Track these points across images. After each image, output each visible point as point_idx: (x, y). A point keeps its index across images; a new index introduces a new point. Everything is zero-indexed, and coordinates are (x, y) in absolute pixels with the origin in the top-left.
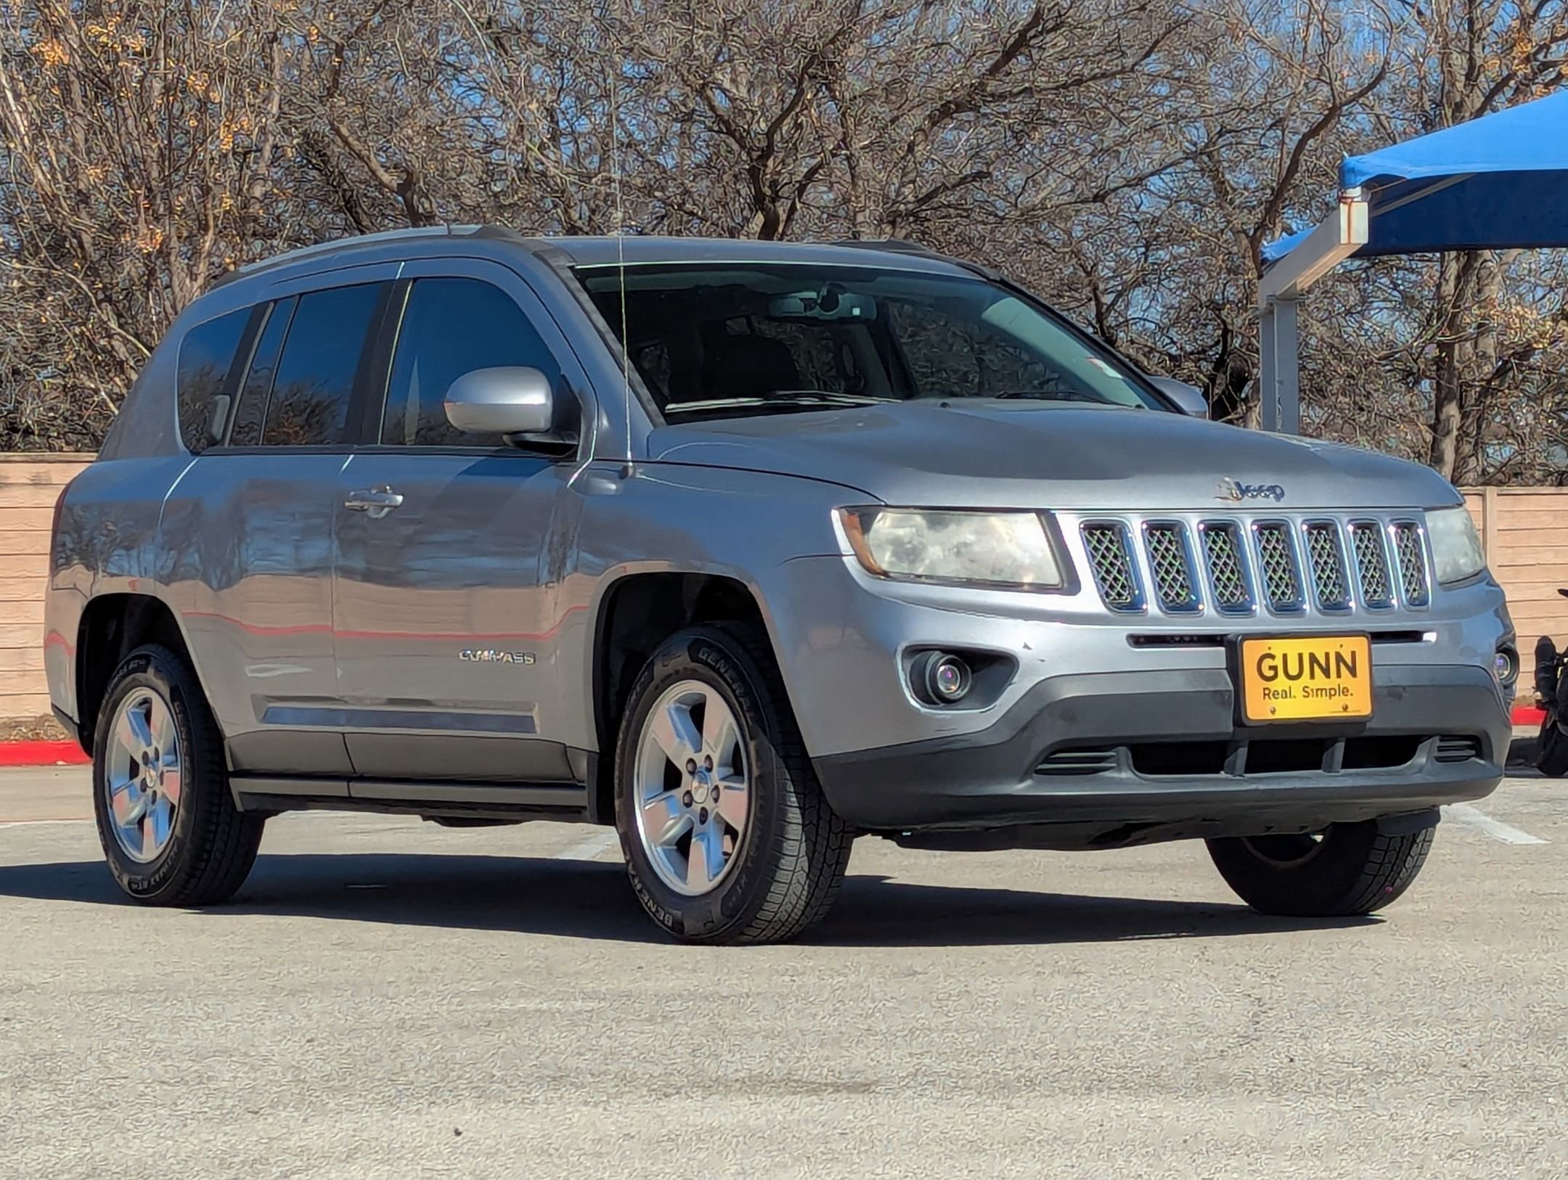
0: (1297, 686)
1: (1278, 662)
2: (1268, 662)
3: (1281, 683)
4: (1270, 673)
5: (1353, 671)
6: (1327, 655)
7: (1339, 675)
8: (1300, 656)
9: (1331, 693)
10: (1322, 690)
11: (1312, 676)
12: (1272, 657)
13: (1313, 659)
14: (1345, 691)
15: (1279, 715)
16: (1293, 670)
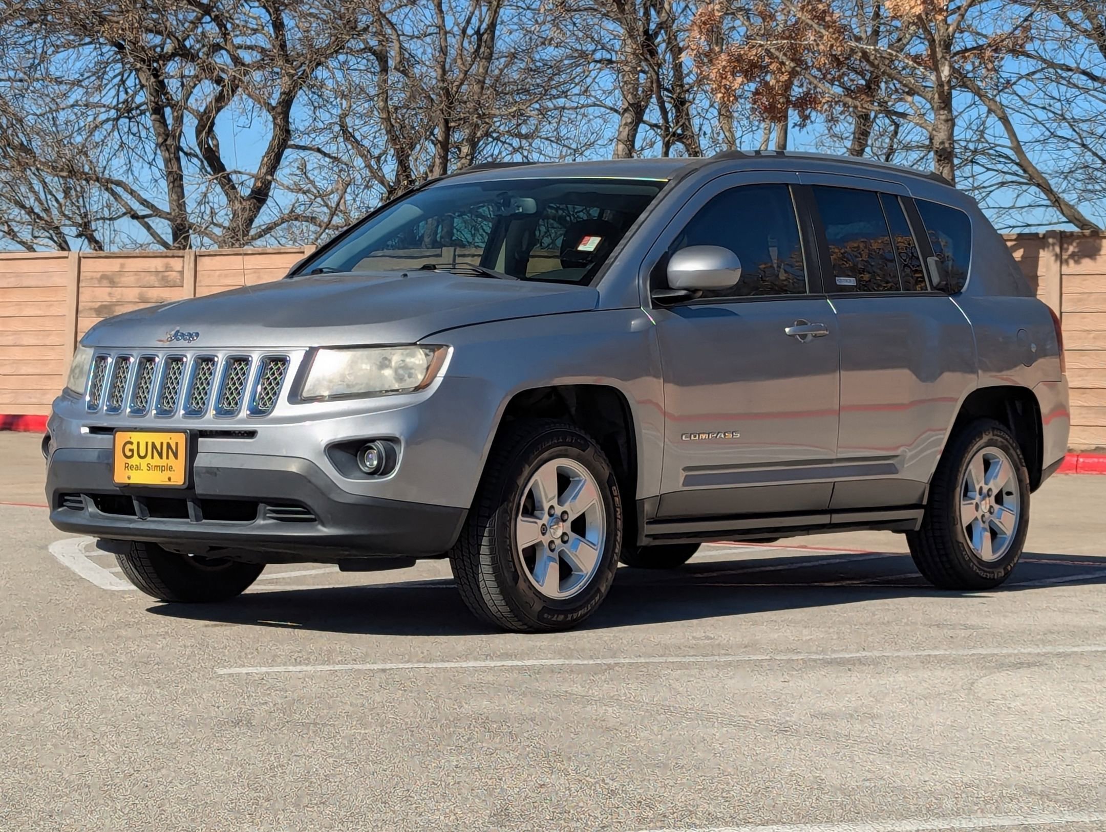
0: (144, 462)
1: (134, 447)
2: (128, 447)
3: (135, 460)
4: (129, 454)
5: (176, 456)
6: (162, 444)
7: (168, 458)
8: (147, 443)
9: (162, 469)
10: (157, 466)
11: (152, 458)
12: (131, 443)
13: (154, 445)
14: (171, 468)
15: (132, 481)
16: (142, 453)
